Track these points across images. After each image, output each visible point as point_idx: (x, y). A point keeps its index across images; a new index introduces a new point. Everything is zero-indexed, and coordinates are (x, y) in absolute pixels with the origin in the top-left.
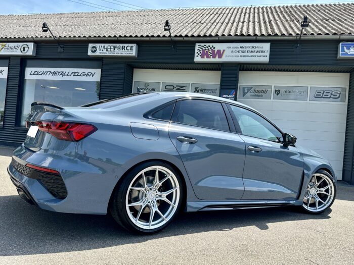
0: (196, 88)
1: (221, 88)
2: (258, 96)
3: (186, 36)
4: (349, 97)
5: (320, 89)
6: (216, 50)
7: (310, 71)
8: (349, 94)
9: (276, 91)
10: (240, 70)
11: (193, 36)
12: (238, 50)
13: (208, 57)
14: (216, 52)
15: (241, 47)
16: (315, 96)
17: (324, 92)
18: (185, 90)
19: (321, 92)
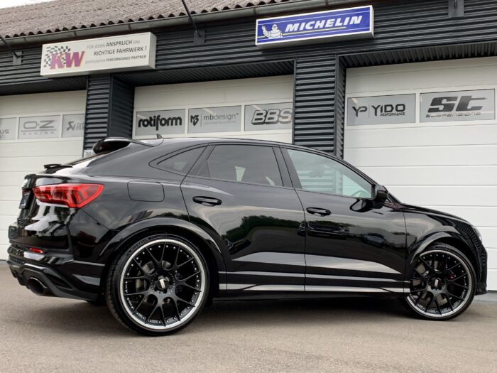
0: (70, 123)
3: (31, 33)
5: (261, 107)
6: (72, 53)
9: (192, 117)
11: (40, 32)
12: (103, 49)
13: (61, 66)
14: (71, 56)
15: (108, 45)
16: (254, 121)
17: (267, 113)
18: (53, 127)
19: (262, 114)
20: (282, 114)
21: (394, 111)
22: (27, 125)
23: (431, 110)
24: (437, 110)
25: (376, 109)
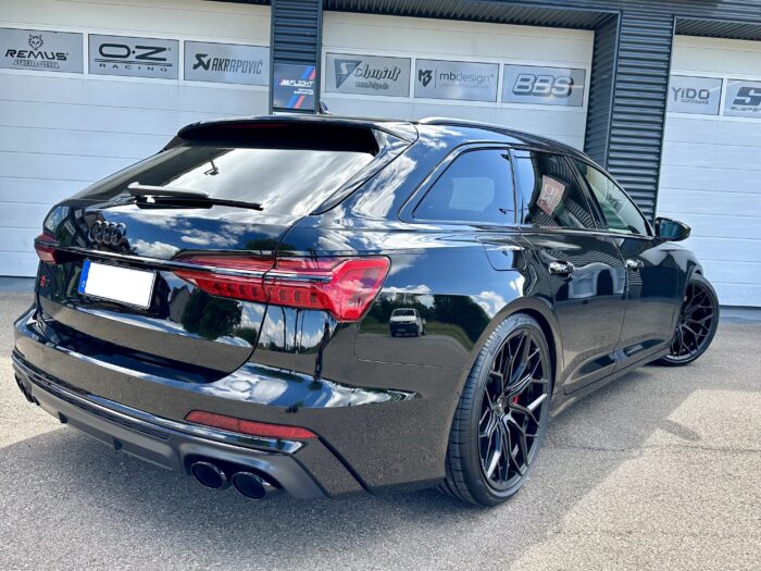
0: (198, 57)
1: (275, 59)
2: (375, 86)
4: (591, 93)
5: (528, 70)
7: (504, 22)
8: (592, 86)
9: (420, 71)
10: (326, 8)
16: (516, 90)
17: (536, 79)
18: (165, 60)
19: (528, 80)
20: (557, 85)
21: (697, 98)
22: (105, 50)
23: (736, 102)
24: (742, 102)
25: (676, 92)
